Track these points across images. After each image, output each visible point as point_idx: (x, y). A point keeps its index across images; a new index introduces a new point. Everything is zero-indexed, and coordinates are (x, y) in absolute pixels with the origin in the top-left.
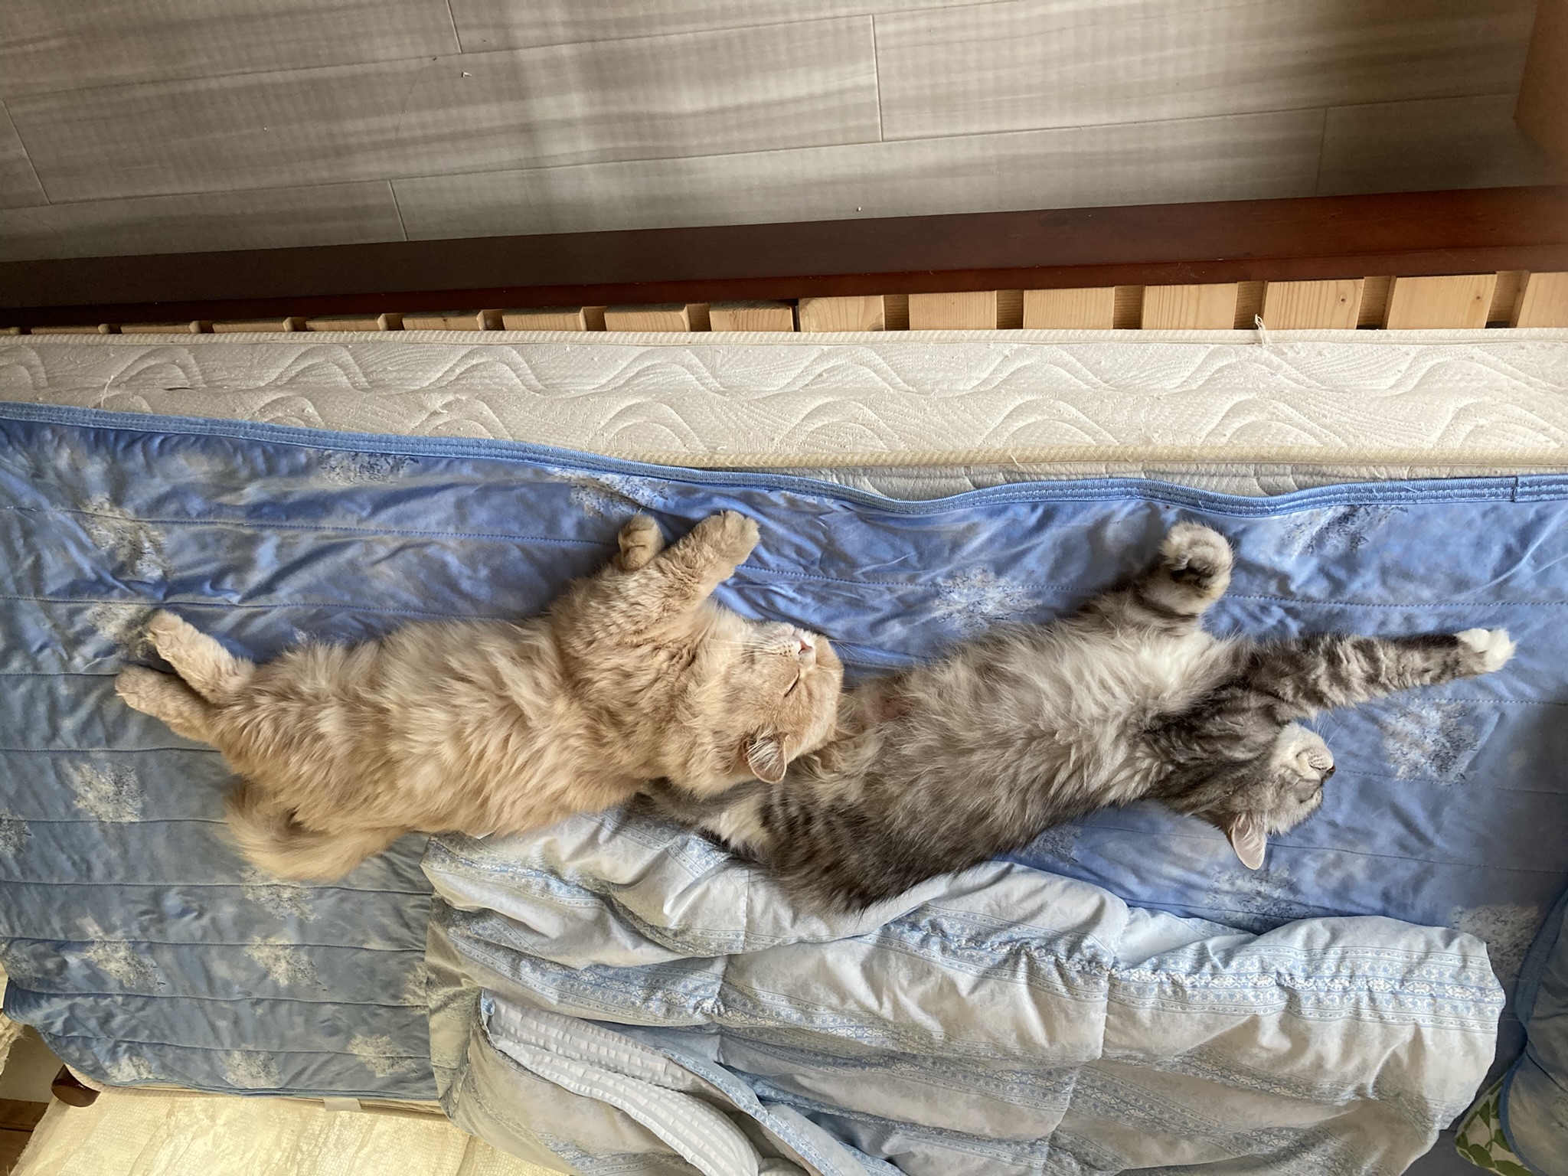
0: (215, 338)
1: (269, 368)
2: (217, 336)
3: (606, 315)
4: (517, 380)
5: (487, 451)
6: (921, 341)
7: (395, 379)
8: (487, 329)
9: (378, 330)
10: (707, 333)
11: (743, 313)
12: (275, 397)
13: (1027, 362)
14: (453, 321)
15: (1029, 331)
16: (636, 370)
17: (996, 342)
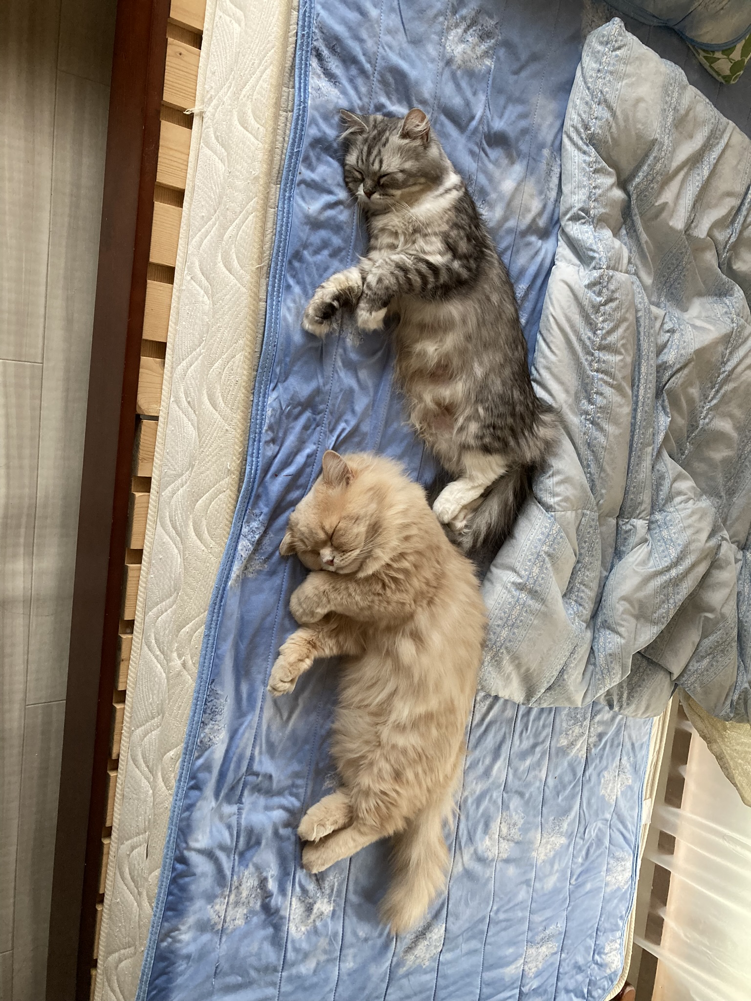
0: (115, 825)
1: (141, 787)
2: (114, 824)
3: (132, 548)
4: (169, 611)
5: (213, 630)
6: (175, 335)
7: (158, 697)
8: (132, 633)
9: (124, 708)
10: (153, 480)
11: (142, 454)
12: (161, 779)
13: (197, 264)
14: (124, 654)
15: (177, 262)
16: (171, 529)
17: (181, 285)
